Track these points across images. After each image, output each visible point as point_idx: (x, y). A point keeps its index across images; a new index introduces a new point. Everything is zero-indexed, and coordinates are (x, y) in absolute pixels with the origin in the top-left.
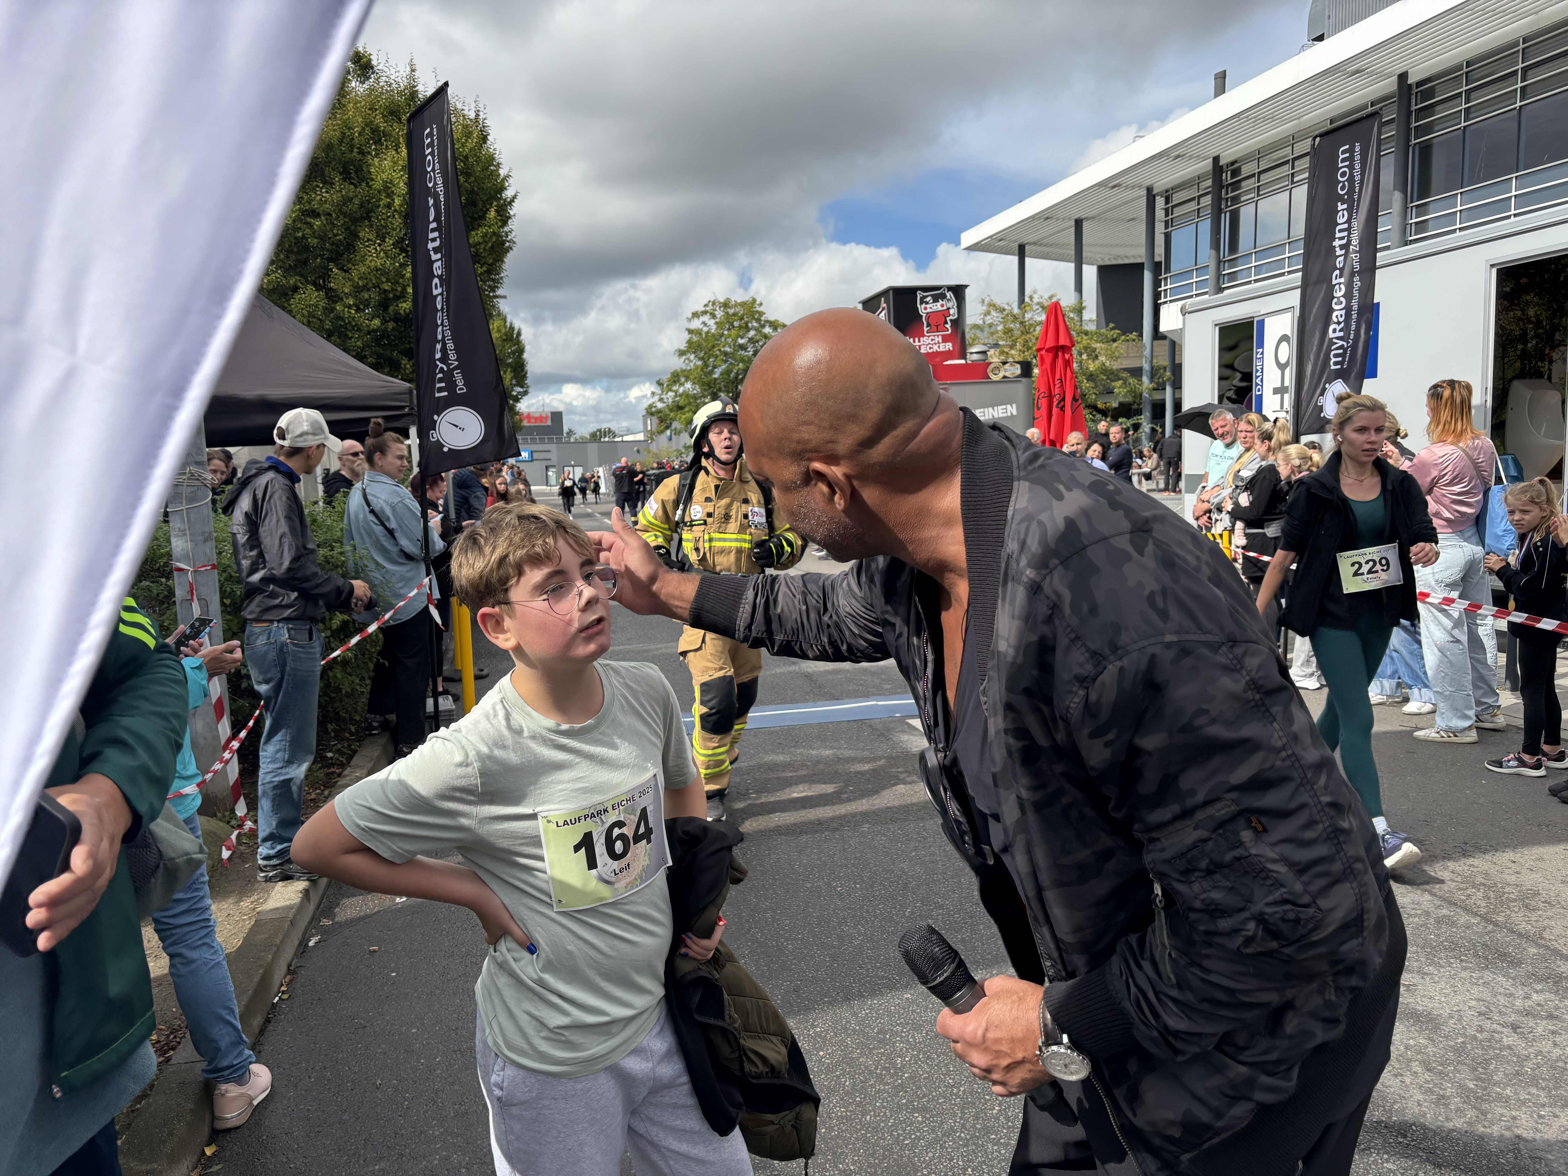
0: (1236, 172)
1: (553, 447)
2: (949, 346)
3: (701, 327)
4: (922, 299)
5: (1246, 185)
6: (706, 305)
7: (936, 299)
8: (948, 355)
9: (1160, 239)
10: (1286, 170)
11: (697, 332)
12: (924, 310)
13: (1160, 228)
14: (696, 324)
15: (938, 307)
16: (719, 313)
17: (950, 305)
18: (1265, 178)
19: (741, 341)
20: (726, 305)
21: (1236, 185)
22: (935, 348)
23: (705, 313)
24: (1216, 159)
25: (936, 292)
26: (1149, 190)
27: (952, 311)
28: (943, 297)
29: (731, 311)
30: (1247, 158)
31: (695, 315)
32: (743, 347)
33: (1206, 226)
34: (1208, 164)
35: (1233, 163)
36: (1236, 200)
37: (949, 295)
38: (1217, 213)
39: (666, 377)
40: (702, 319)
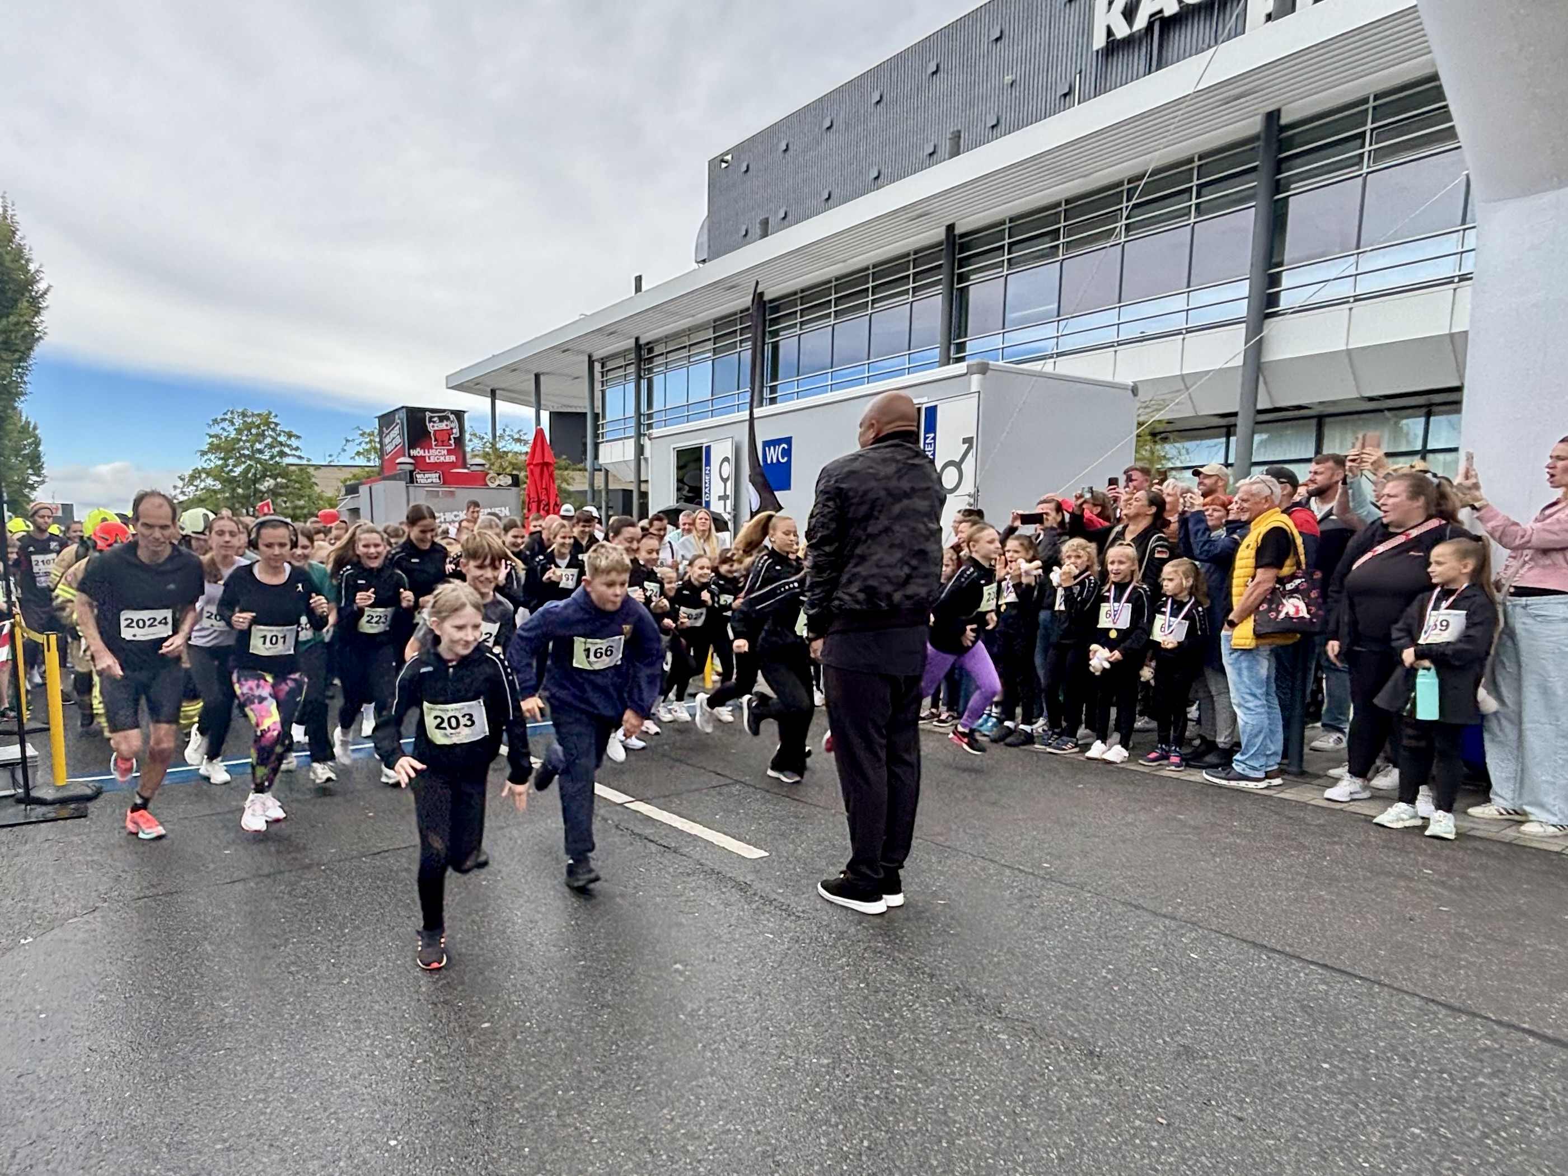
0: (650, 350)
2: (453, 458)
4: (431, 418)
5: (658, 361)
6: (225, 414)
8: (453, 465)
9: (598, 395)
10: (684, 353)
12: (431, 427)
13: (598, 387)
17: (453, 425)
18: (672, 357)
21: (650, 360)
22: (442, 459)
23: (225, 420)
24: (637, 339)
25: (443, 415)
26: (590, 357)
27: (454, 430)
28: (447, 418)
30: (657, 341)
31: (215, 422)
33: (631, 387)
34: (631, 342)
35: (648, 343)
36: (650, 370)
37: (452, 417)
38: (639, 378)
39: (187, 473)
40: (222, 425)
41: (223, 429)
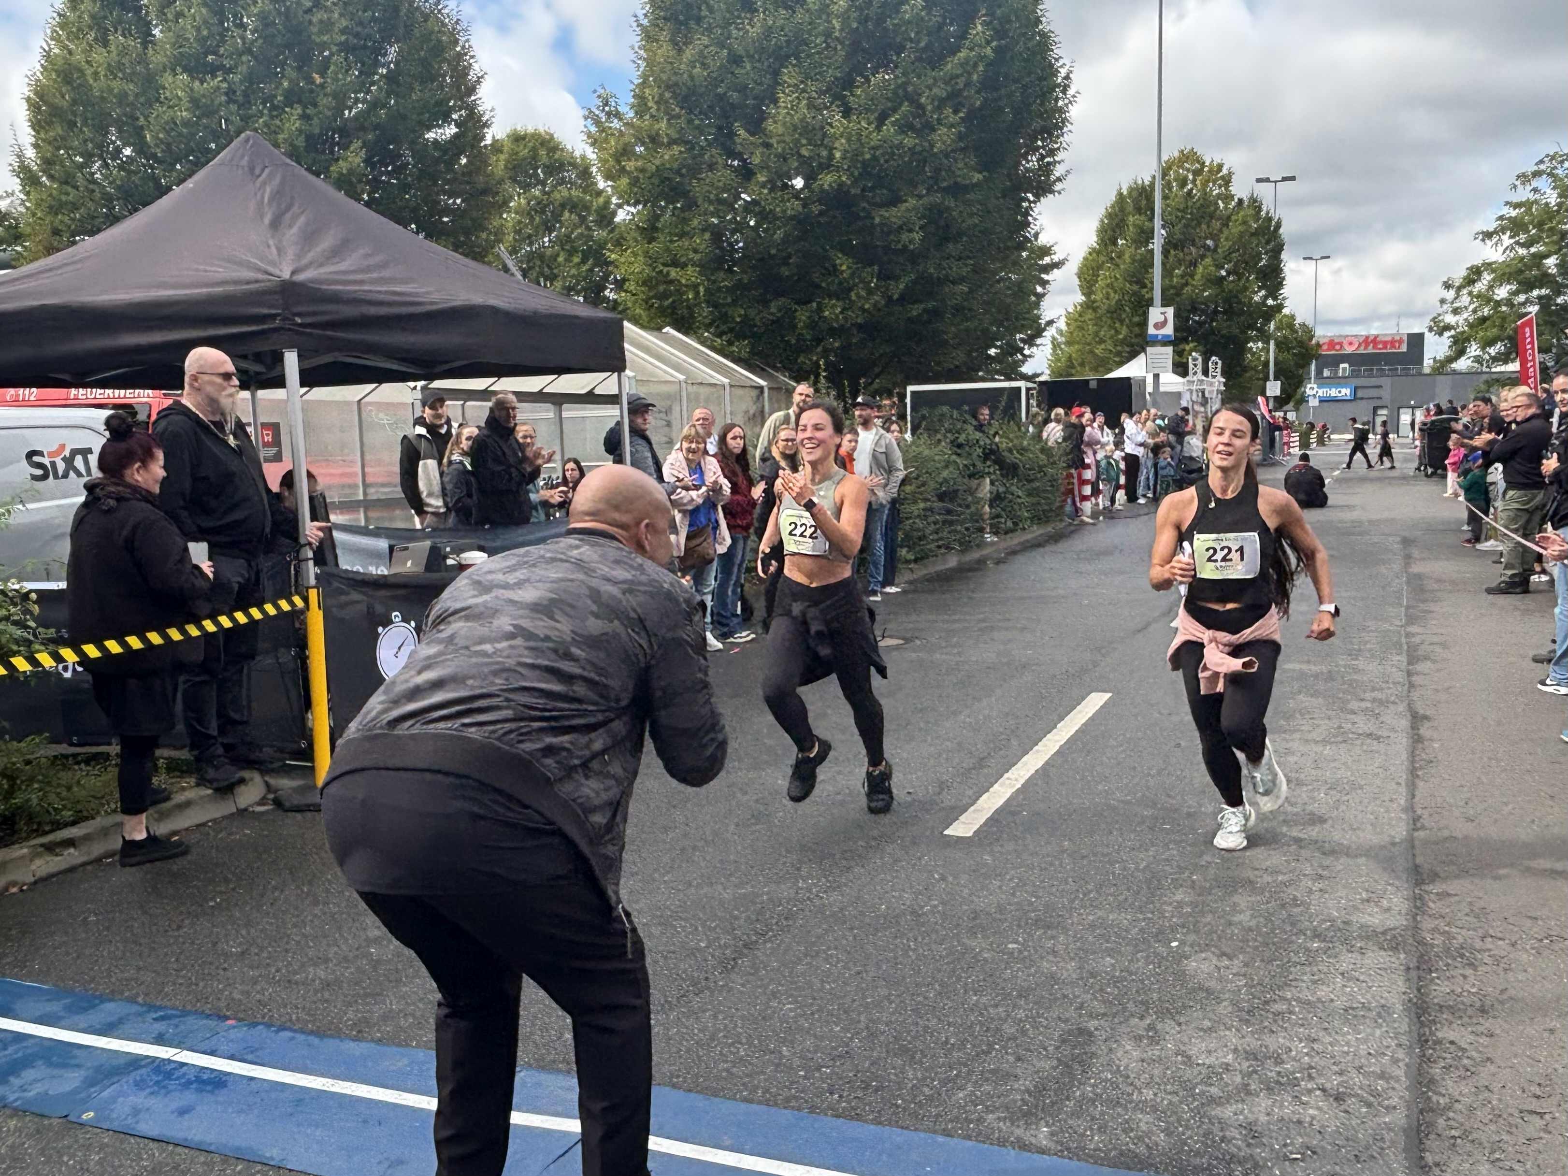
1: (1386, 382)
3: (1532, 197)
6: (1541, 162)
11: (1527, 205)
14: (1524, 194)
23: (1537, 174)
31: (1524, 178)
39: (1459, 274)
40: (1535, 183)
41: (1535, 190)
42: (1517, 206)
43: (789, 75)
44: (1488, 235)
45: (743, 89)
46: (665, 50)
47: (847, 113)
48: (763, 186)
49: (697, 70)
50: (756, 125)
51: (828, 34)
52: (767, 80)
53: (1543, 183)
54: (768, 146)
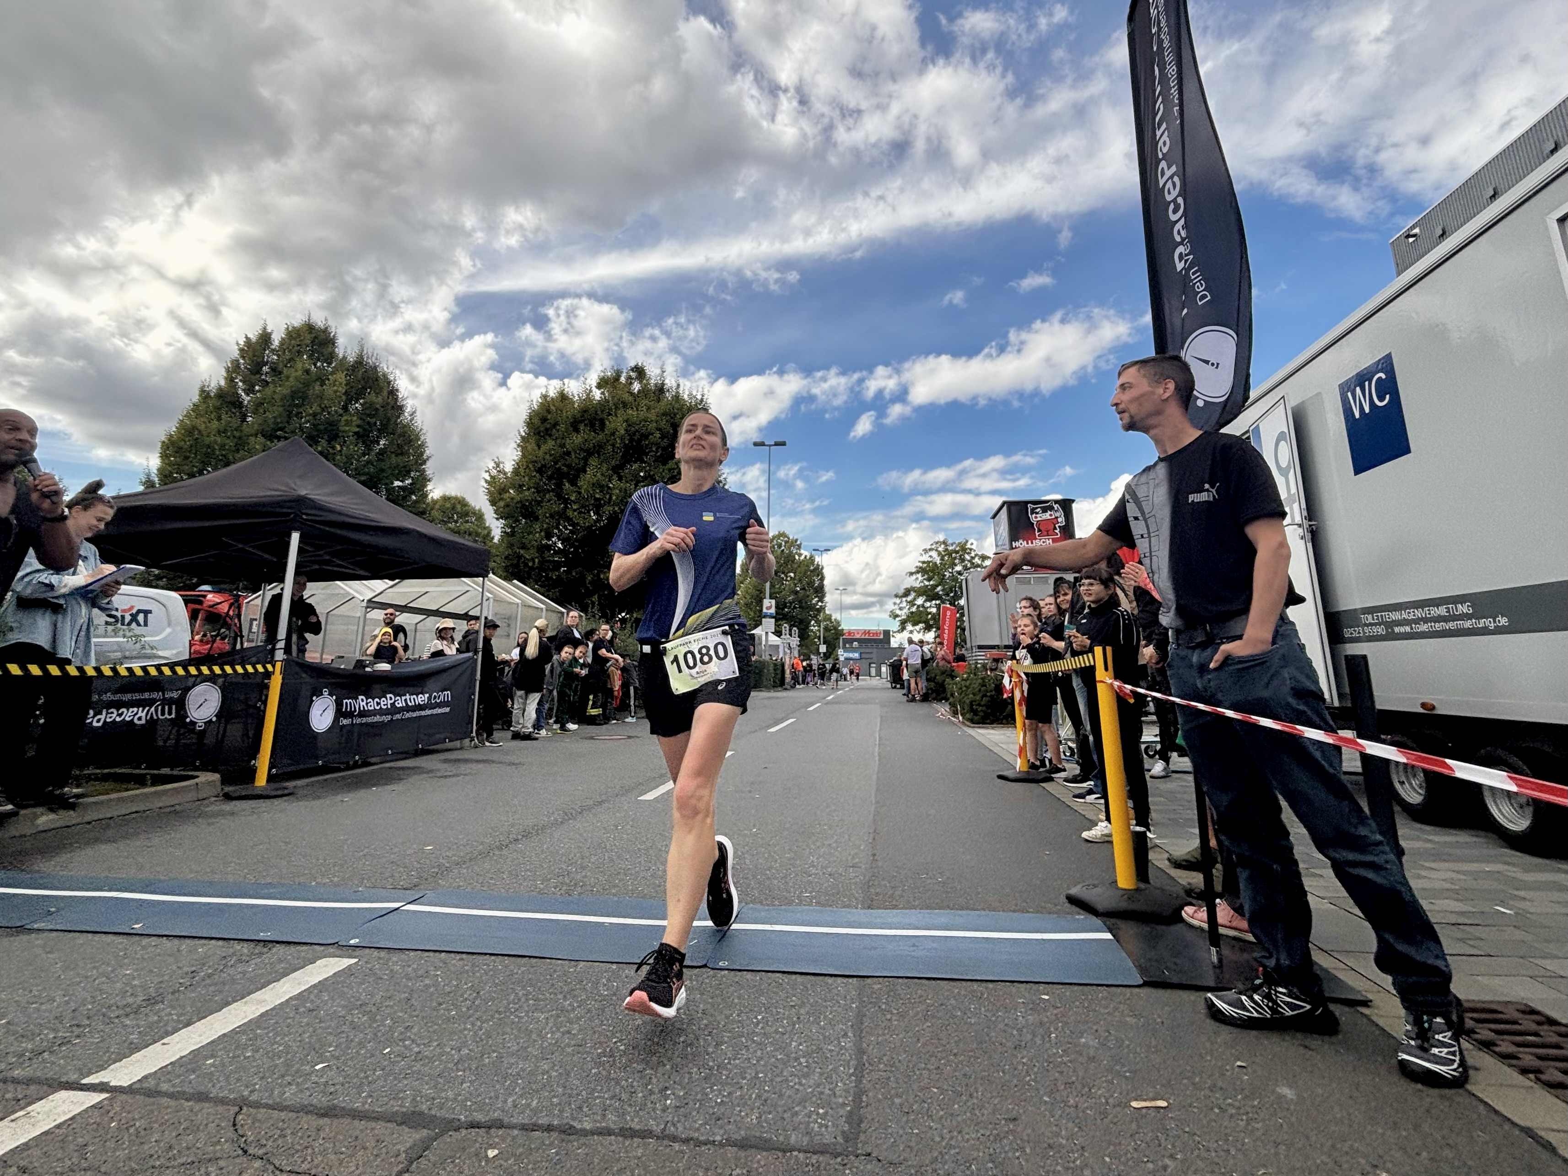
1: (874, 651)
4: (1033, 510)
7: (1044, 510)
11: (927, 562)
12: (1033, 518)
14: (926, 558)
15: (1047, 516)
16: (941, 549)
17: (1058, 514)
19: (959, 568)
20: (944, 543)
23: (931, 550)
25: (1047, 506)
27: (1060, 520)
28: (1051, 508)
29: (950, 548)
31: (926, 551)
32: (960, 573)
37: (1056, 506)
42: (924, 562)
43: (593, 461)
44: (911, 574)
45: (569, 466)
46: (532, 446)
47: (620, 479)
48: (575, 510)
49: (547, 457)
50: (573, 483)
51: (613, 445)
52: (582, 463)
53: (934, 554)
54: (580, 493)
